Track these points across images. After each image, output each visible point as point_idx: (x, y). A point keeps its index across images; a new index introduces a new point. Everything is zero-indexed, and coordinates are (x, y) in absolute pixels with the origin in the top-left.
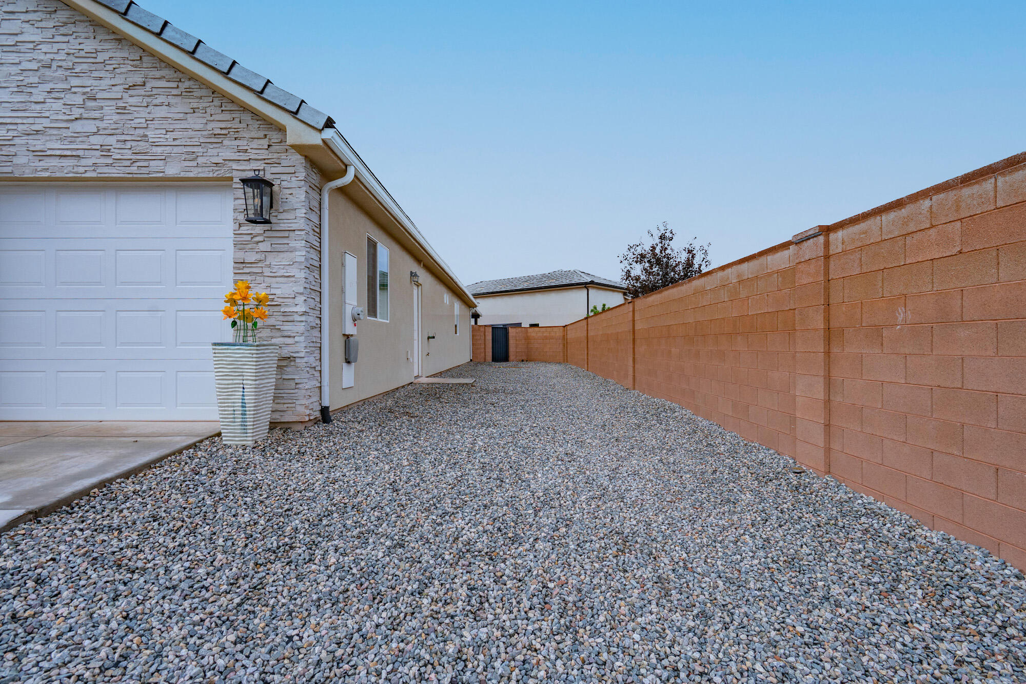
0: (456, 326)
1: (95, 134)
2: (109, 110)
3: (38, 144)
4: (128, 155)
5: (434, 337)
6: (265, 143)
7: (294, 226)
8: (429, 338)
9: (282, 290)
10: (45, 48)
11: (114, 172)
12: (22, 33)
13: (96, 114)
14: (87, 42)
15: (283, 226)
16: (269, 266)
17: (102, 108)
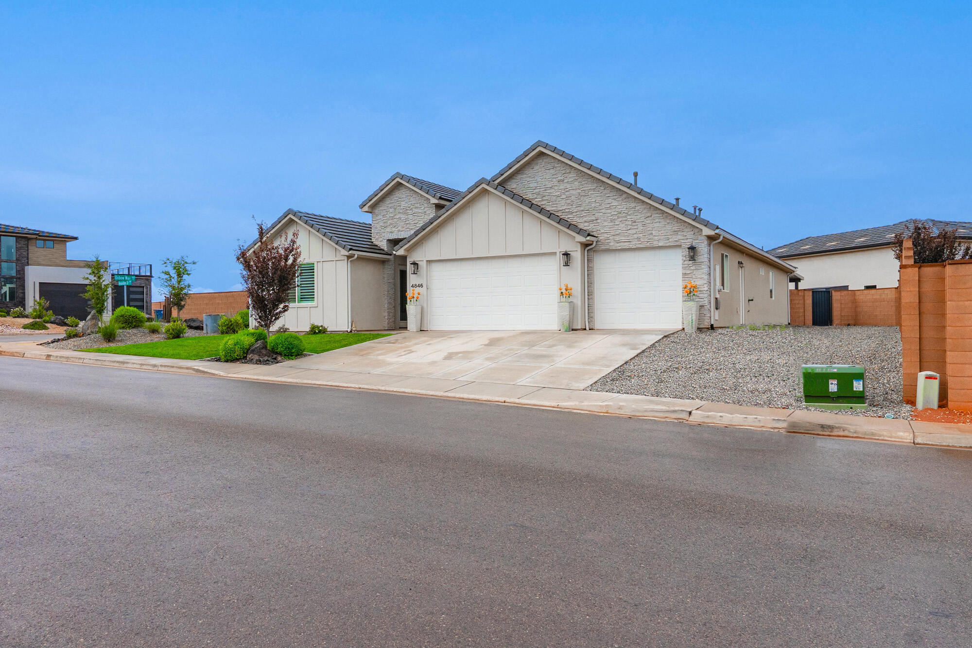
0: (771, 291)
1: (635, 234)
2: (640, 225)
3: (617, 238)
4: (646, 240)
5: (752, 300)
6: (692, 233)
7: (703, 261)
8: (749, 300)
9: (699, 282)
10: (619, 207)
11: (641, 246)
12: (612, 203)
13: (636, 227)
14: (633, 204)
15: (699, 261)
16: (694, 275)
17: (637, 225)
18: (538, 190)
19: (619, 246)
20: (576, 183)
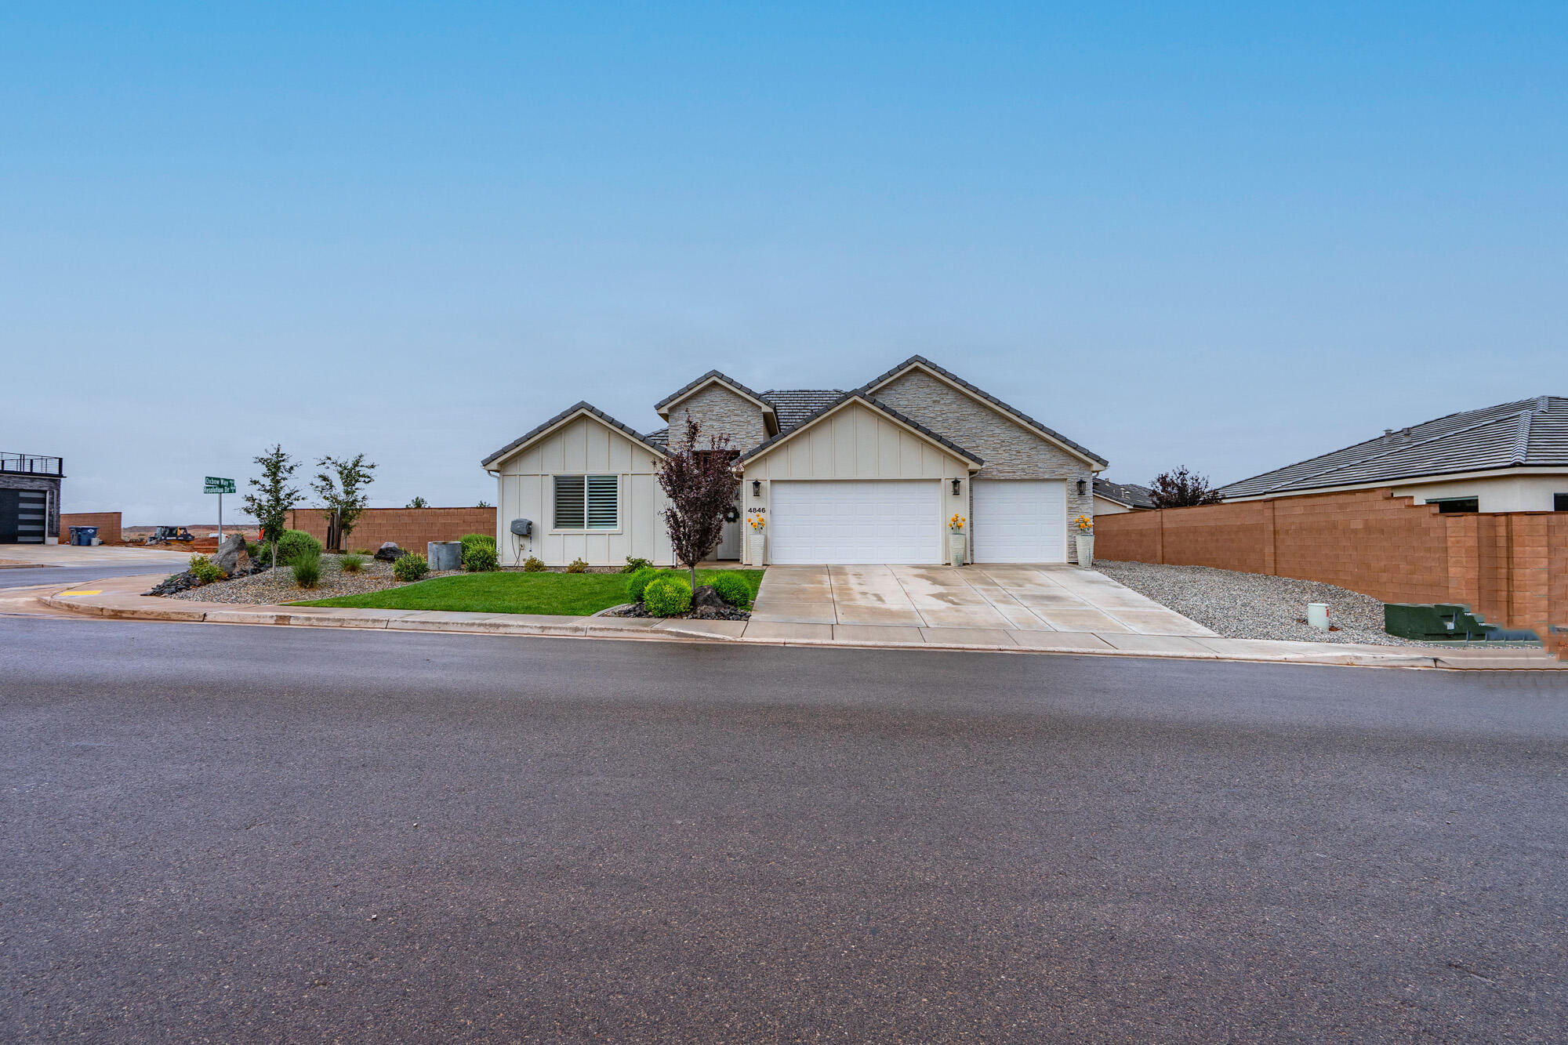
1: (1020, 464)
4: (1031, 471)
6: (1078, 467)
13: (1020, 457)
16: (1080, 509)
17: (1022, 455)
18: (910, 409)
19: (1001, 476)
20: (954, 406)
